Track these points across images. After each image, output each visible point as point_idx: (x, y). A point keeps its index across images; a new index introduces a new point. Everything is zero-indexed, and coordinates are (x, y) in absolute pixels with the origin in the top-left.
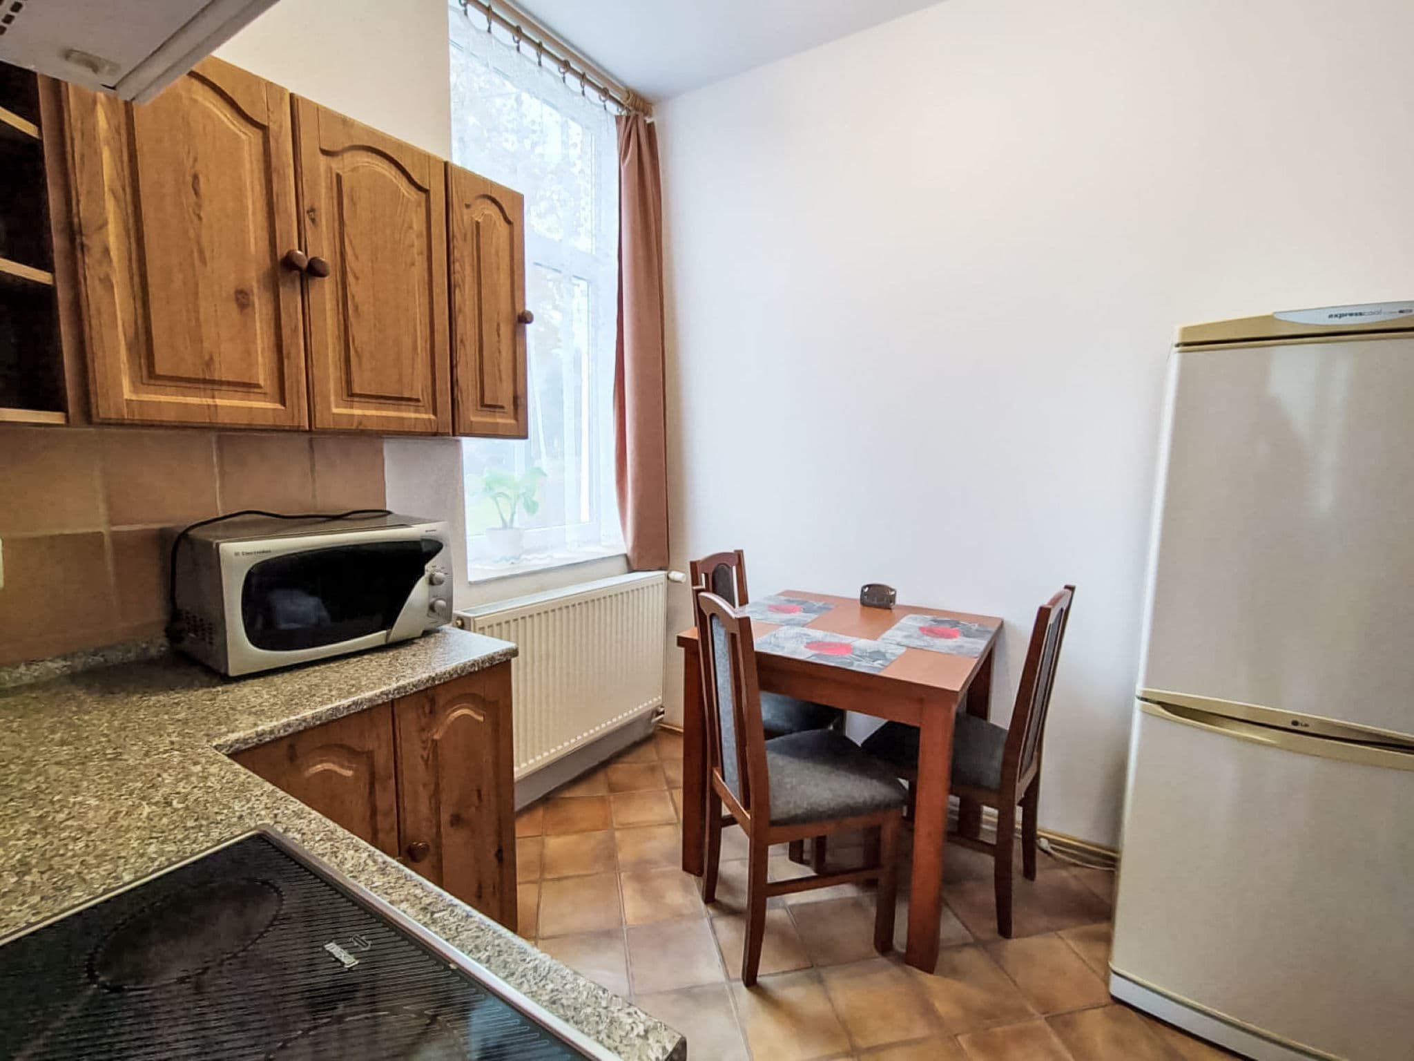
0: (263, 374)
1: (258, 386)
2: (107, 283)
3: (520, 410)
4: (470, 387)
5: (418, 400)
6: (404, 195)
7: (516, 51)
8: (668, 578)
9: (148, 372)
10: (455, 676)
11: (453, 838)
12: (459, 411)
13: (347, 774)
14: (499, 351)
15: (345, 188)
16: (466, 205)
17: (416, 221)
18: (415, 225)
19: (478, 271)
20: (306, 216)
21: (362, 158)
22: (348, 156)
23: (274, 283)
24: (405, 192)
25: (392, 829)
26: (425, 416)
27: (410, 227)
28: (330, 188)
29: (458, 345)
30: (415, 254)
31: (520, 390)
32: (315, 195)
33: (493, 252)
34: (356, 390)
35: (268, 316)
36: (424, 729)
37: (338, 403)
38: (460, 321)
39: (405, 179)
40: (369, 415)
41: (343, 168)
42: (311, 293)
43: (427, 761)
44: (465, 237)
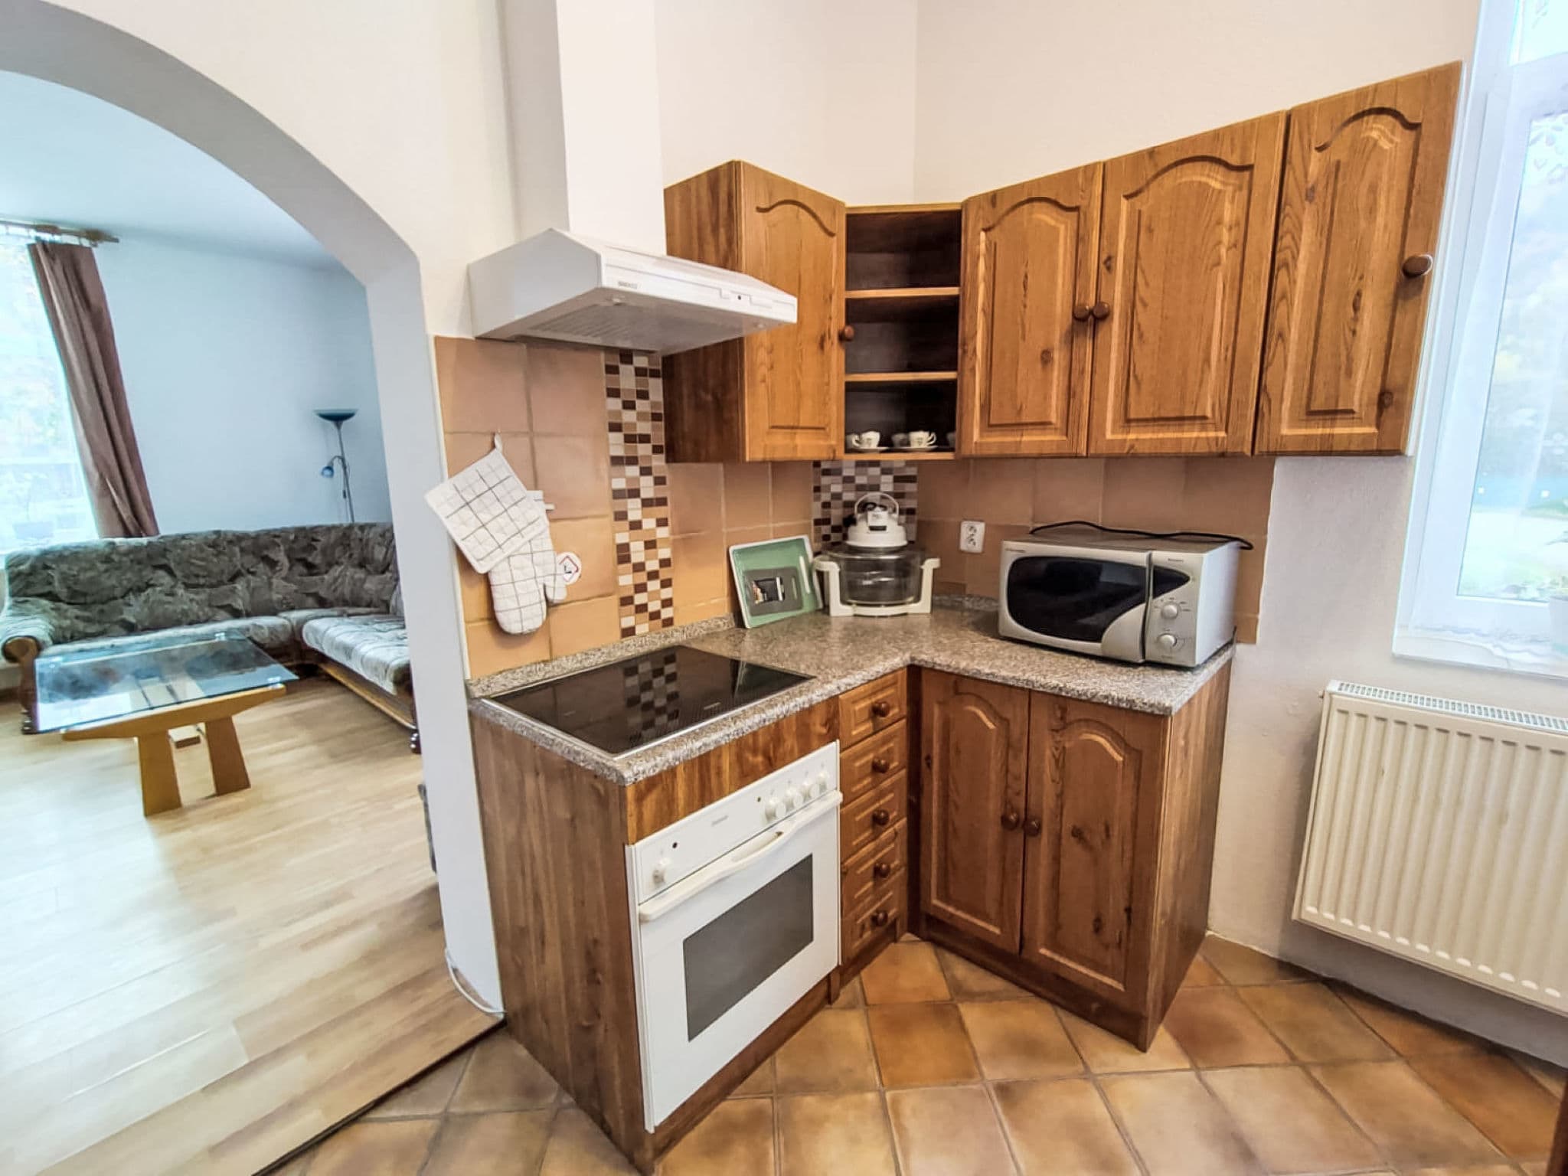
0: (1055, 415)
1: (1050, 423)
3: (1389, 411)
4: (1287, 391)
5: (1204, 418)
6: (1215, 190)
9: (989, 426)
11: (1072, 850)
12: (1263, 425)
13: (991, 725)
14: (1354, 332)
15: (1144, 221)
16: (1320, 149)
17: (1229, 212)
18: (1227, 217)
19: (1327, 234)
20: (1103, 267)
21: (1169, 180)
22: (1154, 185)
23: (1071, 337)
24: (1217, 185)
25: (1018, 794)
26: (1212, 434)
27: (1219, 222)
28: (1129, 229)
29: (1272, 341)
30: (1223, 251)
31: (1396, 376)
32: (1114, 243)
33: (1364, 189)
34: (1132, 416)
35: (1065, 363)
36: (1057, 731)
37: (1113, 432)
38: (1281, 310)
39: (1222, 169)
40: (1143, 438)
41: (1144, 203)
42: (1100, 335)
43: (1057, 761)
44: (1310, 195)
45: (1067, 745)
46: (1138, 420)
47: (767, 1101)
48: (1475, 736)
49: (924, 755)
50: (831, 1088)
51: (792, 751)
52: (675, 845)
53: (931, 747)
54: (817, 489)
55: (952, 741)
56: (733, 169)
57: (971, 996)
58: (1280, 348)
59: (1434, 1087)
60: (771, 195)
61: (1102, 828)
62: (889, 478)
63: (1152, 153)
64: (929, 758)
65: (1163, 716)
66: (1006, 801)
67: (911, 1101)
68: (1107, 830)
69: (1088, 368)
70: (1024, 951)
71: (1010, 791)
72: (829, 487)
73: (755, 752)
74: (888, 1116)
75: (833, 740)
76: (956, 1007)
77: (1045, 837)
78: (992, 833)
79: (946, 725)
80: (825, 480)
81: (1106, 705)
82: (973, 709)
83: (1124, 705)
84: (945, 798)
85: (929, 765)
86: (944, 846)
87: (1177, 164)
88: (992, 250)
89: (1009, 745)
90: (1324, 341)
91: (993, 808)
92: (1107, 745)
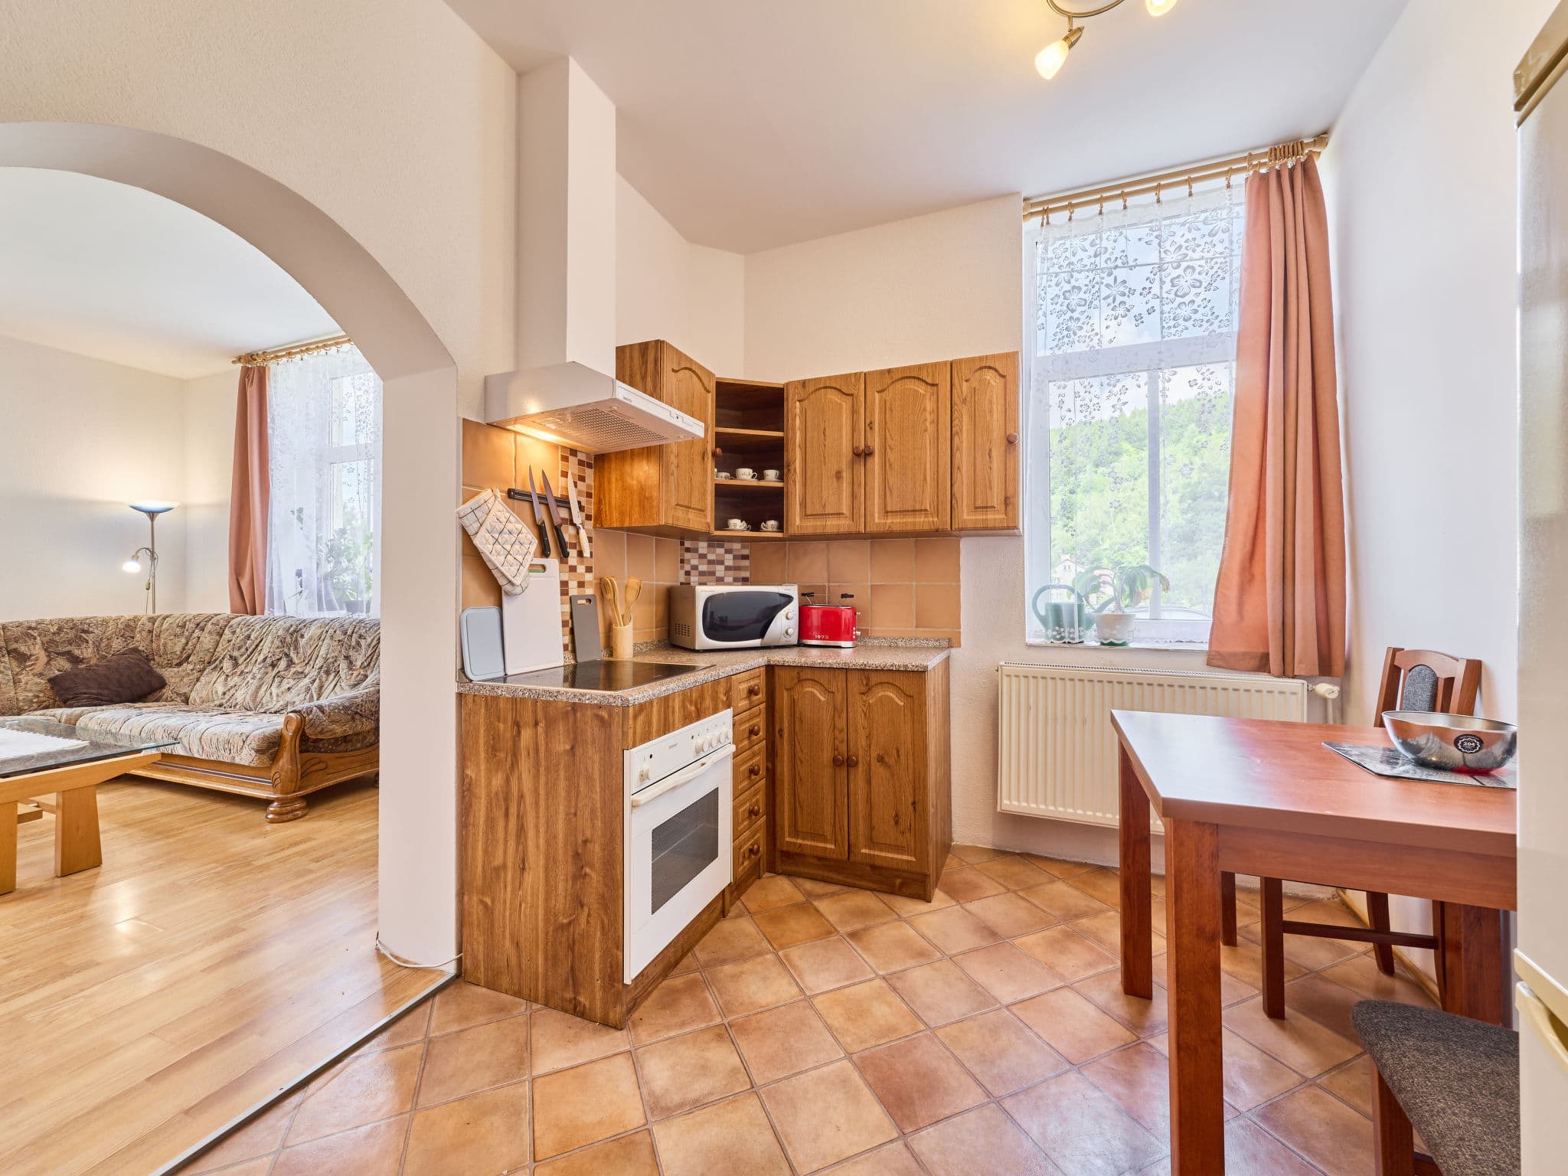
0: (845, 509)
1: (843, 514)
2: (795, 481)
3: (1009, 507)
5: (926, 510)
6: (921, 394)
7: (1097, 217)
8: (1309, 690)
9: (805, 515)
10: (902, 669)
11: (879, 771)
12: (955, 513)
13: (823, 699)
14: (990, 468)
15: (888, 405)
16: (966, 381)
17: (929, 405)
18: (928, 409)
19: (973, 419)
20: (868, 428)
21: (898, 385)
22: (891, 388)
23: (852, 464)
24: (923, 392)
25: (843, 741)
26: (931, 519)
27: (925, 410)
28: (880, 408)
29: (955, 471)
30: (928, 424)
31: (1010, 492)
32: (872, 415)
33: (987, 402)
34: (889, 509)
35: (849, 480)
36: (863, 694)
37: (879, 518)
38: (957, 455)
39: (924, 384)
40: (896, 523)
41: (888, 395)
42: (868, 464)
43: (865, 714)
44: (964, 401)
45: (871, 702)
46: (892, 512)
47: (697, 974)
49: (777, 728)
50: (741, 958)
51: (709, 708)
52: (651, 756)
53: (782, 722)
54: (682, 561)
55: (797, 715)
56: (659, 344)
57: (820, 897)
58: (959, 474)
59: (1077, 888)
60: (679, 364)
61: (895, 752)
62: (730, 556)
63: (889, 371)
64: (781, 730)
65: (924, 672)
66: (835, 749)
67: (795, 953)
68: (898, 751)
69: (863, 483)
70: (852, 855)
71: (837, 742)
72: (689, 560)
73: (691, 702)
74: (784, 964)
75: (729, 707)
76: (811, 903)
77: (861, 768)
78: (827, 772)
79: (793, 703)
80: (687, 556)
82: (810, 689)
84: (793, 756)
85: (781, 736)
86: (794, 793)
87: (902, 379)
88: (804, 412)
89: (835, 709)
90: (978, 473)
91: (827, 756)
92: (894, 697)
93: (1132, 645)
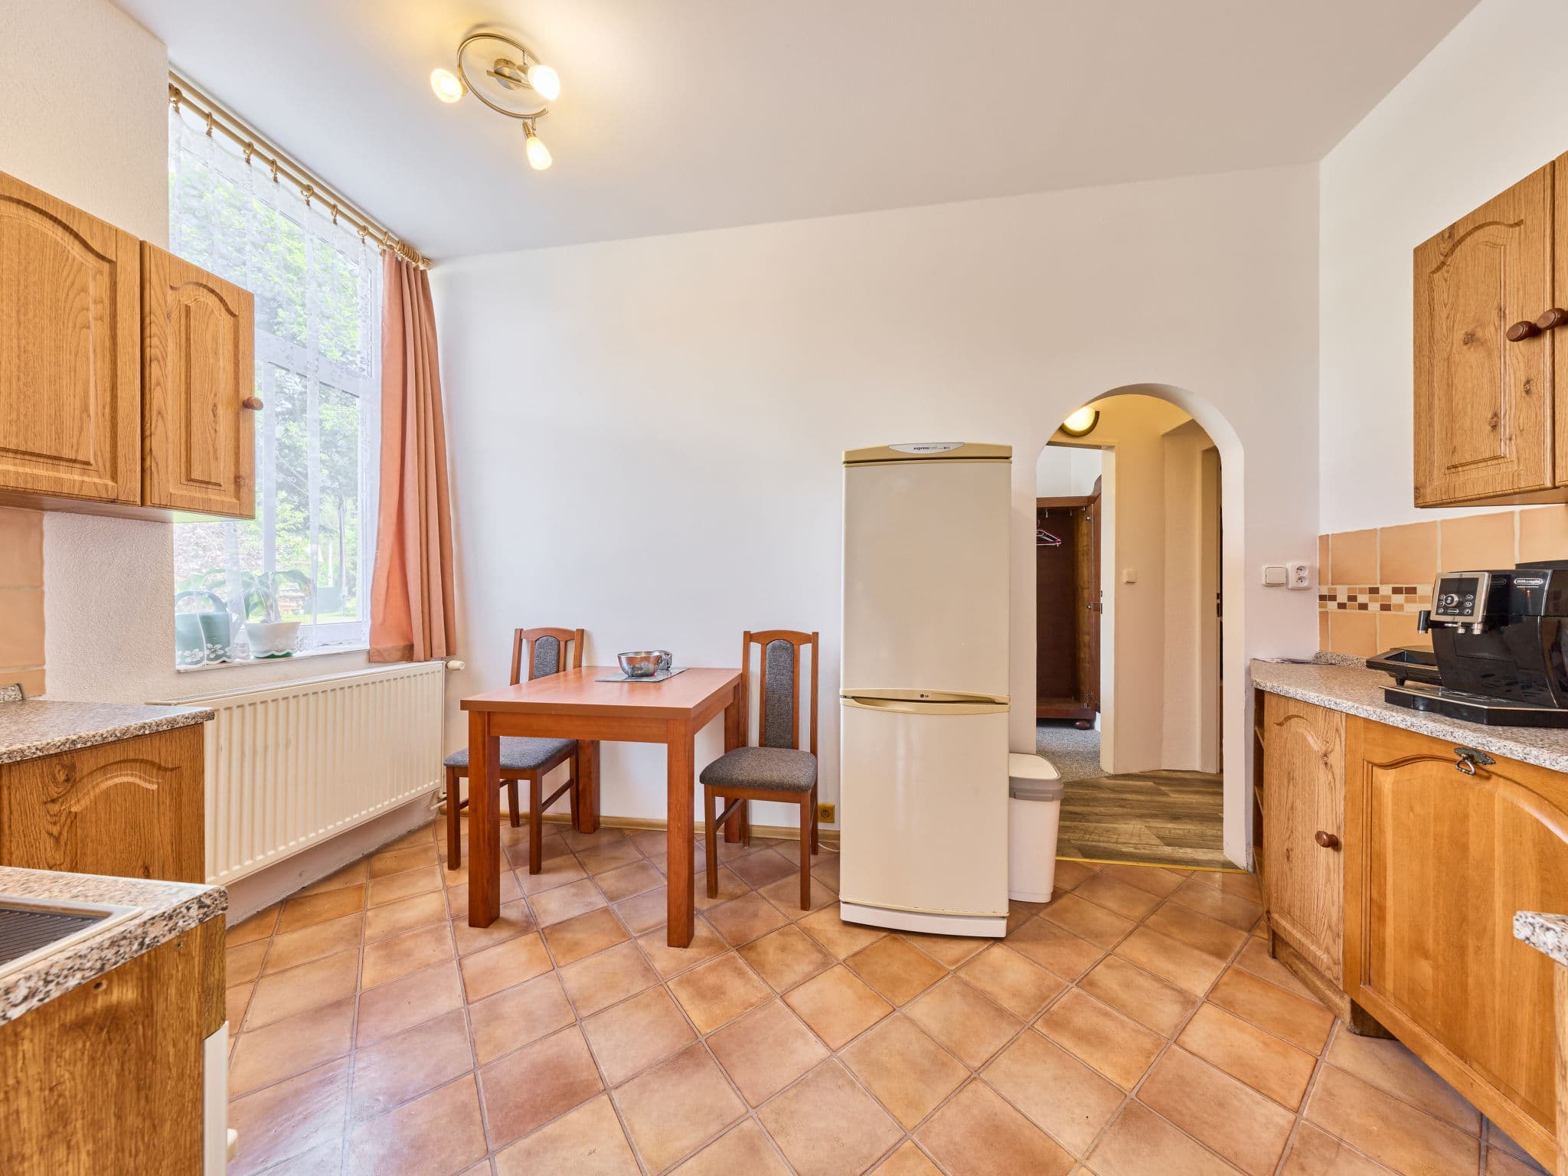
3: (244, 490)
4: (170, 458)
5: (88, 463)
6: (74, 259)
7: (245, 163)
8: (446, 667)
12: (153, 480)
14: (215, 431)
16: (172, 288)
24: (76, 255)
26: (98, 480)
27: (84, 290)
29: (154, 416)
30: (92, 318)
31: (244, 471)
33: (207, 336)
36: (55, 800)
38: (157, 393)
39: (79, 243)
43: (56, 839)
44: (169, 317)
45: (75, 808)
48: (270, 701)
81: (144, 735)
83: (165, 728)
87: (19, 202)
92: (137, 781)
93: (296, 655)
